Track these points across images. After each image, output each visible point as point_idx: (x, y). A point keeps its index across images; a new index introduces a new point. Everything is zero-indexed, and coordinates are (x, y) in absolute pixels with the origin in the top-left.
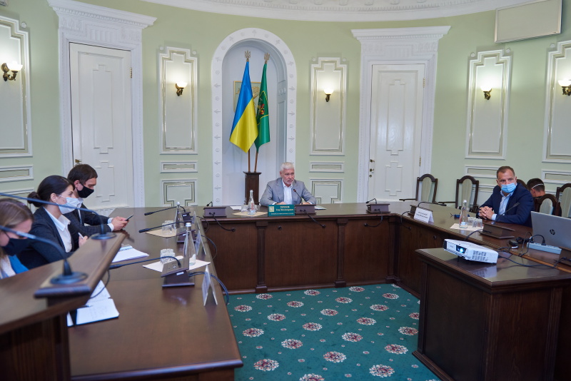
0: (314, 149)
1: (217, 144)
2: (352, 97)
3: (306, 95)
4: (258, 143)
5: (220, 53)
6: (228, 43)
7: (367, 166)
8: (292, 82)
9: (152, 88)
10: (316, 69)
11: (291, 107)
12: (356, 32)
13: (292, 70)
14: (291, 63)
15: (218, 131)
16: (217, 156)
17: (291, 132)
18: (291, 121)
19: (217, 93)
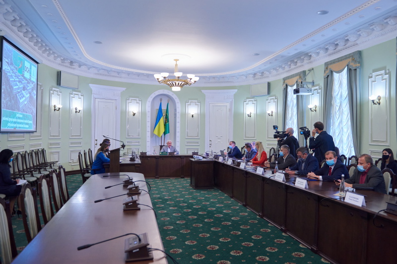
0: (188, 136)
1: (149, 134)
2: (202, 116)
3: (184, 115)
4: (165, 133)
5: (150, 99)
6: (153, 96)
7: (209, 143)
8: (179, 110)
9: (124, 113)
10: (188, 105)
11: (178, 120)
12: (203, 91)
13: (179, 105)
14: (178, 103)
15: (149, 129)
16: (149, 138)
17: (178, 130)
18: (178, 125)
19: (149, 115)
